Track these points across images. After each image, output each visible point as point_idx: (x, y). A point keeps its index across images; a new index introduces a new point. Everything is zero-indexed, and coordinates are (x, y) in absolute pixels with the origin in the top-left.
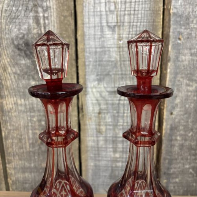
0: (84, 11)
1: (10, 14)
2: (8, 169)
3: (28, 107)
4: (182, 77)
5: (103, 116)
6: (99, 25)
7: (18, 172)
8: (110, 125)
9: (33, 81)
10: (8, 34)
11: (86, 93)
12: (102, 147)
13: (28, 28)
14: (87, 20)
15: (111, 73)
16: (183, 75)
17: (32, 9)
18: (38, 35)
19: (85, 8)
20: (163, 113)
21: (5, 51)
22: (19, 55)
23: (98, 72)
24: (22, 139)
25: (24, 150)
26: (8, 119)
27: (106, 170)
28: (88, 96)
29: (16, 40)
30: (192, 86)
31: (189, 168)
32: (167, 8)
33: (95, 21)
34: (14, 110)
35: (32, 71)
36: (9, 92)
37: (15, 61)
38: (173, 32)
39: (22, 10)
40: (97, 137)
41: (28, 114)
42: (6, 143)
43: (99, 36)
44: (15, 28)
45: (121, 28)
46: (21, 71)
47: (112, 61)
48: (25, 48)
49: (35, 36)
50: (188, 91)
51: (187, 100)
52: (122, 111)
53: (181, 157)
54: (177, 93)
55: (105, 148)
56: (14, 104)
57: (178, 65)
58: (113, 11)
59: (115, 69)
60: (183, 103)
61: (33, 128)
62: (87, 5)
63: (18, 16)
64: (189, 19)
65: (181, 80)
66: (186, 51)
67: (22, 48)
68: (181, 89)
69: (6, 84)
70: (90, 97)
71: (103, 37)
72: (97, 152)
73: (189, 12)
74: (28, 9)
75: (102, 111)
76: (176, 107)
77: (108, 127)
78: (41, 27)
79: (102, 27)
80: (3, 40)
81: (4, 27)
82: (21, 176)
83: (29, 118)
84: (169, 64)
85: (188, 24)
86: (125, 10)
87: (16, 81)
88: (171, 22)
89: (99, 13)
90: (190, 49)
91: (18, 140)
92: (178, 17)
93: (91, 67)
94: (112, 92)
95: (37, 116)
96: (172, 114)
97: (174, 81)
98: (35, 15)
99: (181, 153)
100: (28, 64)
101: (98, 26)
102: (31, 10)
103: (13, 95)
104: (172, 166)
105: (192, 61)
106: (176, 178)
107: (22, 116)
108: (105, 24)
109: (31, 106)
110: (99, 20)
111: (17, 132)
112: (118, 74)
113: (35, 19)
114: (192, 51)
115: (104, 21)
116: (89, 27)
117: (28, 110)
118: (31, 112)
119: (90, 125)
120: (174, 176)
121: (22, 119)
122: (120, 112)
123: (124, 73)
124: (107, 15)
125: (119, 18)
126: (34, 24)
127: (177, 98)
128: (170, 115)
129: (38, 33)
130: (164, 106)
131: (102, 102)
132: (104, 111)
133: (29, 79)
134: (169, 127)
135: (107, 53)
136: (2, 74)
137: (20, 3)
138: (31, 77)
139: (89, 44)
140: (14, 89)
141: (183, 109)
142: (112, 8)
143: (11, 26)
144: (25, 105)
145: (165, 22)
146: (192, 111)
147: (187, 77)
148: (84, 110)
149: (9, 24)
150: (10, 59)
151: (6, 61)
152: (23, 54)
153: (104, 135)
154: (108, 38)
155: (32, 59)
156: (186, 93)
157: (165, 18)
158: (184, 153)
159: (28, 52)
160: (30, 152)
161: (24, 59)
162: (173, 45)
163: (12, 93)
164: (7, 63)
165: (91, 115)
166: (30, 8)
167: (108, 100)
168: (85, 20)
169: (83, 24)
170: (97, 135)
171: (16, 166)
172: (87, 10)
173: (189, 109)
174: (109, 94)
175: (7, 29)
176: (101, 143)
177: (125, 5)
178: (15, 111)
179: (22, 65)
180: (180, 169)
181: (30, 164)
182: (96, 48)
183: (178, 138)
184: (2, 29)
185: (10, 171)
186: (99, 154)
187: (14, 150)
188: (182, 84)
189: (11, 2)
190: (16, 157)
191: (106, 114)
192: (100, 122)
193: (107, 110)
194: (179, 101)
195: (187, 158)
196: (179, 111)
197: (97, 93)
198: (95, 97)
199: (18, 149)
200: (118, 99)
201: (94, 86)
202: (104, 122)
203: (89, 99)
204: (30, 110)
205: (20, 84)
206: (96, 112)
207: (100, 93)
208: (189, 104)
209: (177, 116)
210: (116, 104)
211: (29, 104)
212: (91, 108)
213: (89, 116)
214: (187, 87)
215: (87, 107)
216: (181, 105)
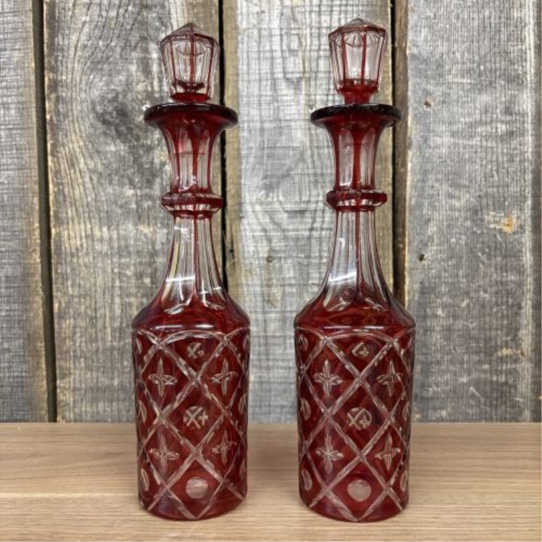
0: (239, 51)
1: (93, 54)
2: (58, 391)
4: (437, 180)
5: (277, 265)
6: (269, 76)
7: (82, 400)
8: (291, 285)
9: (130, 188)
10: (86, 91)
11: (242, 215)
12: (274, 337)
13: (127, 80)
14: (245, 67)
15: (293, 173)
16: (440, 176)
17: (137, 44)
18: (145, 94)
19: (240, 45)
20: (404, 256)
21: (76, 126)
22: (105, 134)
23: (267, 170)
24: (96, 318)
25: (100, 344)
26: (69, 271)
27: (285, 391)
28: (245, 221)
29: (100, 104)
30: (459, 198)
31: (468, 384)
32: (400, 47)
33: (260, 69)
34: (85, 250)
35: (129, 167)
36: (76, 211)
37: (96, 145)
38: (414, 92)
39: (116, 46)
40: (264, 312)
41: (115, 260)
42: (60, 328)
43: (269, 98)
44: (101, 80)
45: (313, 83)
46: (107, 166)
47: (295, 149)
48: (117, 121)
49: (140, 97)
50: (452, 209)
51: (453, 229)
52: (317, 254)
53: (450, 357)
54: (430, 213)
55: (280, 337)
56: (86, 237)
57: (427, 155)
58: (297, 51)
59: (301, 165)
60: (444, 235)
61: (125, 293)
62: (246, 39)
63: (108, 58)
64: (442, 67)
65: (436, 185)
66: (443, 128)
67: (111, 120)
68: (437, 204)
69: (71, 194)
70: (249, 224)
71: (277, 101)
72: (263, 348)
73: (442, 55)
74: (128, 44)
75: (273, 255)
76: (429, 244)
77: (288, 289)
78: (153, 79)
79: (274, 81)
80: (74, 104)
81: (78, 79)
82: (88, 409)
83: (116, 270)
84: (410, 153)
85: (441, 75)
86: (319, 50)
87: (94, 188)
88: (410, 72)
89: (268, 55)
90: (450, 123)
91: (88, 320)
92: (422, 63)
93: (251, 160)
94: (296, 212)
95: (135, 265)
96: (421, 258)
97: (423, 188)
98: (141, 55)
99: (448, 348)
100: (122, 153)
101: (267, 80)
102: (135, 47)
103: (84, 218)
104: (432, 379)
105: (455, 147)
106: (442, 408)
107: (100, 265)
108: (281, 75)
109: (123, 243)
110: (268, 66)
111: (88, 303)
112: (308, 174)
113: (143, 63)
114: (455, 128)
115: (278, 70)
116: (249, 82)
117: (115, 251)
118: (121, 256)
119: (248, 285)
120: (437, 403)
121: (100, 271)
122: (313, 255)
123: (319, 171)
124: (284, 58)
125: (307, 64)
126: (139, 73)
127: (431, 224)
128: (418, 261)
129: (146, 91)
130: (403, 242)
131: (273, 234)
132: (279, 255)
133: (122, 185)
134: (417, 286)
135: (285, 131)
136: (66, 173)
137: (114, 33)
138: (126, 181)
139: (248, 115)
140: (88, 205)
141: (445, 247)
142: (295, 45)
143: (92, 77)
144: (111, 238)
145: (397, 73)
146: (464, 250)
147: (448, 180)
148: (235, 254)
149: (89, 72)
150: (85, 142)
151: (76, 145)
152: (113, 132)
153: (278, 309)
154: (287, 101)
155: (130, 142)
156: (449, 212)
157: (397, 65)
158: (454, 349)
159: (123, 129)
160: (113, 348)
161: (115, 143)
162: (415, 115)
163: (84, 212)
164: (77, 150)
165: (251, 264)
166: (133, 43)
167: (288, 230)
168: (240, 67)
169: (237, 75)
170: (263, 307)
171: (78, 386)
172: (245, 49)
173: (458, 247)
174: (289, 218)
175: (84, 82)
176: (273, 327)
177: (319, 40)
178: (87, 254)
179: (109, 156)
180: (449, 387)
181: (112, 379)
182: (262, 122)
183: (440, 312)
184: (74, 82)
185: (64, 397)
186: (267, 354)
187: (78, 344)
188: (438, 195)
189: (96, 31)
190: (80, 362)
191: (283, 261)
192: (270, 279)
193: (285, 252)
194: (435, 229)
195: (463, 359)
196: (436, 251)
197: (264, 215)
198: (260, 224)
199: (86, 342)
200: (309, 226)
201: (257, 199)
202: (278, 280)
203: (248, 227)
204: (119, 251)
205: (103, 194)
206: (263, 258)
207: (271, 214)
208: (457, 236)
209: (433, 261)
210: (304, 238)
211: (118, 239)
212: (252, 249)
213: (245, 265)
214: (449, 201)
215: (243, 246)
216: (440, 238)
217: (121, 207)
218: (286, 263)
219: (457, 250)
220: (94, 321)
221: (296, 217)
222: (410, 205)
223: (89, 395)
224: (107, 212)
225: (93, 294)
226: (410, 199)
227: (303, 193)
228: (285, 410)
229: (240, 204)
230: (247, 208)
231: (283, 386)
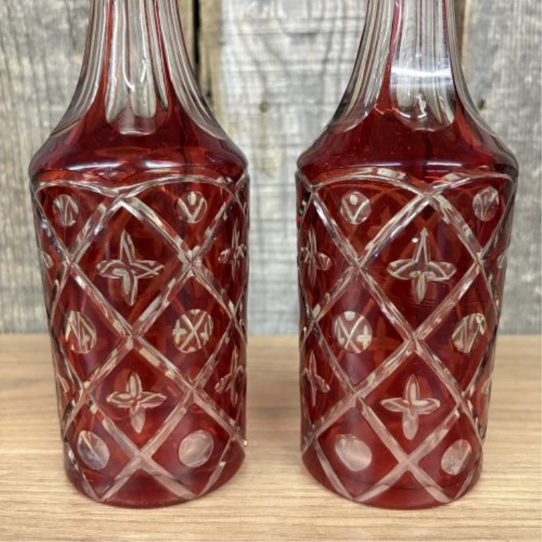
3: (42, 85)
5: (275, 116)
7: (13, 303)
8: (294, 146)
11: (222, 40)
12: (271, 220)
24: (23, 192)
27: (285, 292)
28: (228, 49)
31: (533, 283)
40: (257, 186)
41: (44, 107)
50: (531, 31)
51: (530, 62)
52: (332, 100)
54: (498, 36)
55: (278, 220)
60: (517, 71)
68: (509, 23)
70: (234, 54)
75: (269, 100)
76: (494, 85)
77: (290, 151)
82: (23, 315)
83: (46, 123)
91: (12, 194)
94: (302, 35)
96: (482, 105)
107: (22, 114)
109: (53, 82)
111: (10, 170)
117: (43, 94)
118: (51, 103)
121: (24, 125)
122: (326, 100)
127: (499, 54)
131: (269, 68)
132: (278, 100)
141: (517, 88)
144: (35, 76)
148: (214, 99)
153: (276, 181)
156: (524, 37)
165: (237, 114)
167: (291, 63)
170: (256, 179)
173: (534, 88)
174: (292, 44)
176: (269, 206)
186: (261, 243)
188: (512, 9)
191: (283, 110)
192: (264, 137)
193: (286, 95)
194: (503, 61)
195: (528, 249)
196: (503, 95)
197: (255, 40)
198: (250, 53)
199: (12, 225)
200: (321, 56)
201: (246, 16)
202: (276, 137)
203: (232, 59)
204: (48, 95)
205: (18, 8)
206: (254, 105)
207: (266, 38)
208: (535, 72)
209: (497, 111)
210: (313, 75)
211: (46, 76)
212: (238, 91)
213: (230, 116)
214: (527, 18)
215: (225, 87)
216: (509, 76)
217: (47, 27)
218: (288, 113)
219: (533, 94)
220: (22, 196)
221: (303, 43)
222: (470, 25)
223: (22, 297)
224: (27, 36)
225: (16, 158)
226: (471, 14)
227: (314, 4)
228: (286, 317)
229: (220, 23)
230: (231, 29)
231: (283, 286)
